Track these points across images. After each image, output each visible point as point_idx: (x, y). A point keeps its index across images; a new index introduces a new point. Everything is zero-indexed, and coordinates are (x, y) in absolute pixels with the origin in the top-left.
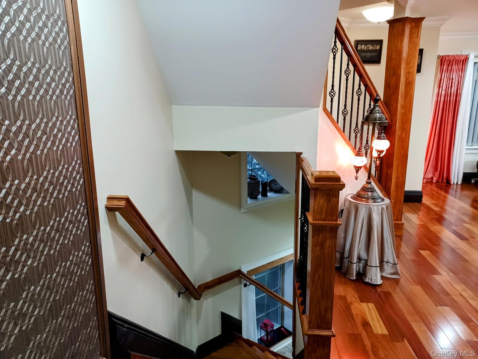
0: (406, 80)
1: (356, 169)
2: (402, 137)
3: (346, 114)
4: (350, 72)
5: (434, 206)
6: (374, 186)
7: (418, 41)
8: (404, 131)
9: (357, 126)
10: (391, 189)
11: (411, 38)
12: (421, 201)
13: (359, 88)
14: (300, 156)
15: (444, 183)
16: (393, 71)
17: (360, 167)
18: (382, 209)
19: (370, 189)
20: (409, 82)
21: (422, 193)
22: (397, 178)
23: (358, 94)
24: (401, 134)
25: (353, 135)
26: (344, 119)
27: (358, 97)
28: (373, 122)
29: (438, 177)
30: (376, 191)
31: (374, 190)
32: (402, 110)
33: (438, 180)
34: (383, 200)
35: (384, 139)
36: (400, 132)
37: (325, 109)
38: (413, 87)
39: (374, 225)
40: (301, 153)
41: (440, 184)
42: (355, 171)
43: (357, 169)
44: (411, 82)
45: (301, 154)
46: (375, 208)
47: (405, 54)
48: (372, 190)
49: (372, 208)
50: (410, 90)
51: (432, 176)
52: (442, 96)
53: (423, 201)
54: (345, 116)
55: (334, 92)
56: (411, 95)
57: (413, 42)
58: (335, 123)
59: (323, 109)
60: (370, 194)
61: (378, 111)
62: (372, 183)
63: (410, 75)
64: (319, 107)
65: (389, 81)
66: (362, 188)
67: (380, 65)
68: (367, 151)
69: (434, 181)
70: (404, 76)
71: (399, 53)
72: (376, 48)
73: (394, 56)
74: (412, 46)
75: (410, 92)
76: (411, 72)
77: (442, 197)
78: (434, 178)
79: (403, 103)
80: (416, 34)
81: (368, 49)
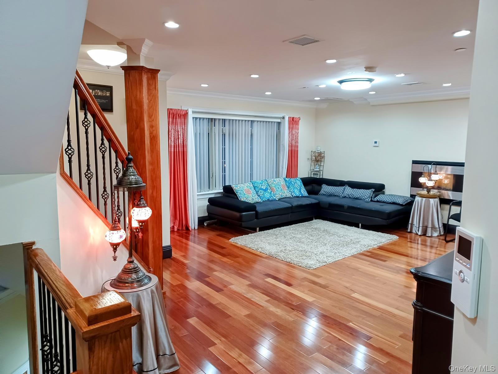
0: (150, 134)
1: (113, 248)
2: (153, 197)
3: (91, 177)
4: (89, 124)
5: (183, 258)
6: (137, 265)
7: (157, 94)
8: (155, 189)
9: (105, 190)
10: (149, 257)
11: (149, 90)
12: (171, 256)
13: (103, 143)
14: (32, 247)
15: (184, 230)
16: (136, 123)
17: (118, 245)
18: (152, 292)
19: (133, 270)
20: (154, 136)
21: (171, 247)
22: (154, 242)
23: (102, 151)
24: (152, 193)
25: (102, 201)
26: (89, 184)
27: (102, 154)
28: (128, 187)
29: (178, 225)
30: (140, 270)
31: (138, 269)
32: (151, 167)
33: (178, 228)
34: (150, 279)
35: (145, 207)
36: (151, 191)
37: (63, 174)
38: (158, 141)
39: (146, 316)
40: (33, 243)
41: (181, 231)
42: (112, 249)
43: (115, 247)
44: (155, 136)
45: (32, 245)
46: (145, 293)
47: (145, 107)
48: (136, 270)
49: (141, 295)
50: (156, 145)
51: (173, 225)
52: (172, 147)
53: (172, 255)
54: (89, 179)
55: (72, 150)
56: (157, 151)
57: (152, 93)
58: (78, 189)
59: (60, 174)
60: (134, 276)
61: (133, 172)
62: (134, 261)
63: (154, 129)
64: (56, 173)
65: (132, 134)
66: (123, 270)
67: (112, 114)
68: (120, 218)
69: (176, 230)
70: (148, 130)
71: (140, 104)
72: (106, 94)
73: (134, 107)
74: (151, 98)
75: (155, 147)
76: (154, 125)
77: (184, 245)
78: (175, 226)
79: (150, 158)
80: (153, 86)
81: (96, 94)
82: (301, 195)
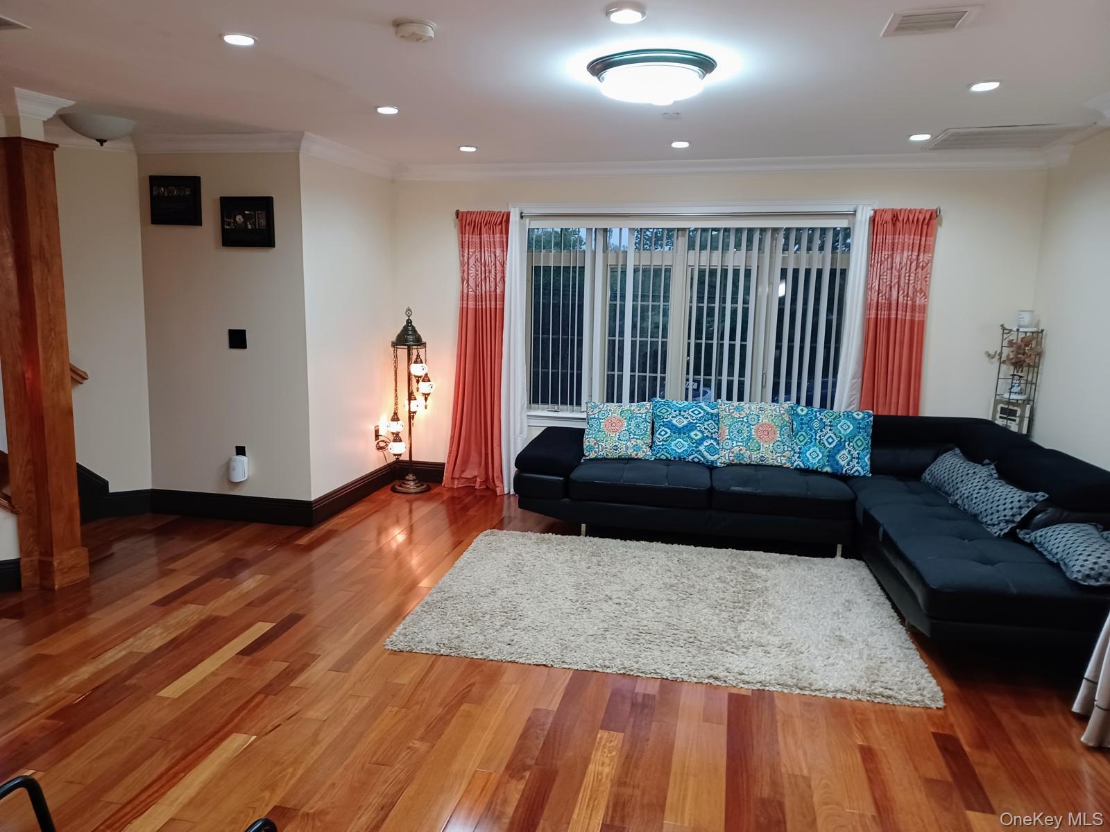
72: (185, 192)
81: (170, 195)
82: (832, 466)
